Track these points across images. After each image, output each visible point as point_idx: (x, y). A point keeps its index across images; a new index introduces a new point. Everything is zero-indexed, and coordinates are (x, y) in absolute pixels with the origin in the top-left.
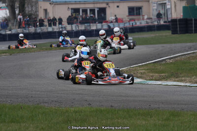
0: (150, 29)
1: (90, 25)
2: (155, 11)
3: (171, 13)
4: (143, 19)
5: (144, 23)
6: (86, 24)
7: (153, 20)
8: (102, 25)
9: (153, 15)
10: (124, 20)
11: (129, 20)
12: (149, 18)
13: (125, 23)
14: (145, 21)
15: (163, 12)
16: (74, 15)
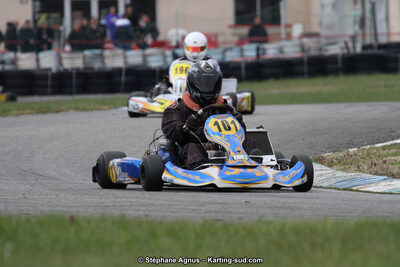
0: (318, 66)
1: (102, 56)
2: (328, 9)
3: (387, 19)
4: (289, 37)
5: (291, 51)
6: (88, 53)
7: (324, 41)
8: (145, 57)
9: (320, 24)
10: (221, 39)
11: (236, 39)
12: (307, 35)
13: (225, 51)
14: (296, 42)
15: (359, 12)
16: (43, 20)
